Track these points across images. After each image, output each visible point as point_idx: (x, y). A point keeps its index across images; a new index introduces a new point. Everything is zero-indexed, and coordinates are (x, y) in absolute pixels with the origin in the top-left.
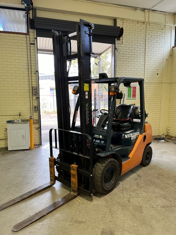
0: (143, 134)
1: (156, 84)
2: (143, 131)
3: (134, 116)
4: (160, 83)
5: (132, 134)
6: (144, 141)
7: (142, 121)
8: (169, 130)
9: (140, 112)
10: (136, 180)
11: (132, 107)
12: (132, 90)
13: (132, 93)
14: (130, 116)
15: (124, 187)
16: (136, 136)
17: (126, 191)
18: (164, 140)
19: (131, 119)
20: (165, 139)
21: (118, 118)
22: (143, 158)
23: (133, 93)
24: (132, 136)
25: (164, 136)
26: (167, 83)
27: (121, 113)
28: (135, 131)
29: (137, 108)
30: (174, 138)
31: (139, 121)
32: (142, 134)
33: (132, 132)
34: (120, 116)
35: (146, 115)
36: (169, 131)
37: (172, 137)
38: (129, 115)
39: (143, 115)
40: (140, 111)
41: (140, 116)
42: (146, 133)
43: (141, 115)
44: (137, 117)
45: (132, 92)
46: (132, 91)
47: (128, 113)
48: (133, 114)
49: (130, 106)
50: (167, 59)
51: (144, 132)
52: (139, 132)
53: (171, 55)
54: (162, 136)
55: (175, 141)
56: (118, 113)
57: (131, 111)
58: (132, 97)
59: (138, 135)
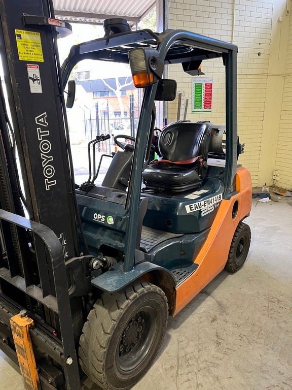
0: (232, 198)
1: (256, 77)
2: (232, 191)
3: (209, 151)
4: (263, 74)
5: (202, 203)
6: (233, 216)
7: (229, 164)
8: (276, 175)
9: (223, 141)
10: (214, 320)
11: (204, 127)
12: (203, 91)
13: (203, 99)
14: (199, 153)
15: (182, 354)
16: (214, 205)
17: (187, 371)
18: (268, 198)
19: (201, 160)
20: (271, 195)
21: (170, 158)
22: (231, 255)
23: (205, 99)
24: (203, 207)
25: (268, 189)
26: (278, 75)
27: (175, 143)
28: (212, 192)
29: (218, 131)
30: (288, 194)
31: (222, 163)
32: (229, 199)
33: (203, 196)
34: (173, 151)
35: (240, 149)
36: (277, 178)
37: (285, 191)
38: (195, 150)
39: (232, 148)
40: (224, 138)
41: (224, 150)
42: (239, 194)
43: (227, 147)
44: (218, 154)
45: (203, 96)
46: (203, 94)
47: (193, 143)
48: (207, 147)
49: (199, 125)
50: (279, 21)
51: (235, 191)
52: (221, 194)
53: (288, 12)
54: (263, 188)
55: (290, 200)
56: (167, 145)
57: (200, 138)
58: (203, 106)
59: (220, 203)
